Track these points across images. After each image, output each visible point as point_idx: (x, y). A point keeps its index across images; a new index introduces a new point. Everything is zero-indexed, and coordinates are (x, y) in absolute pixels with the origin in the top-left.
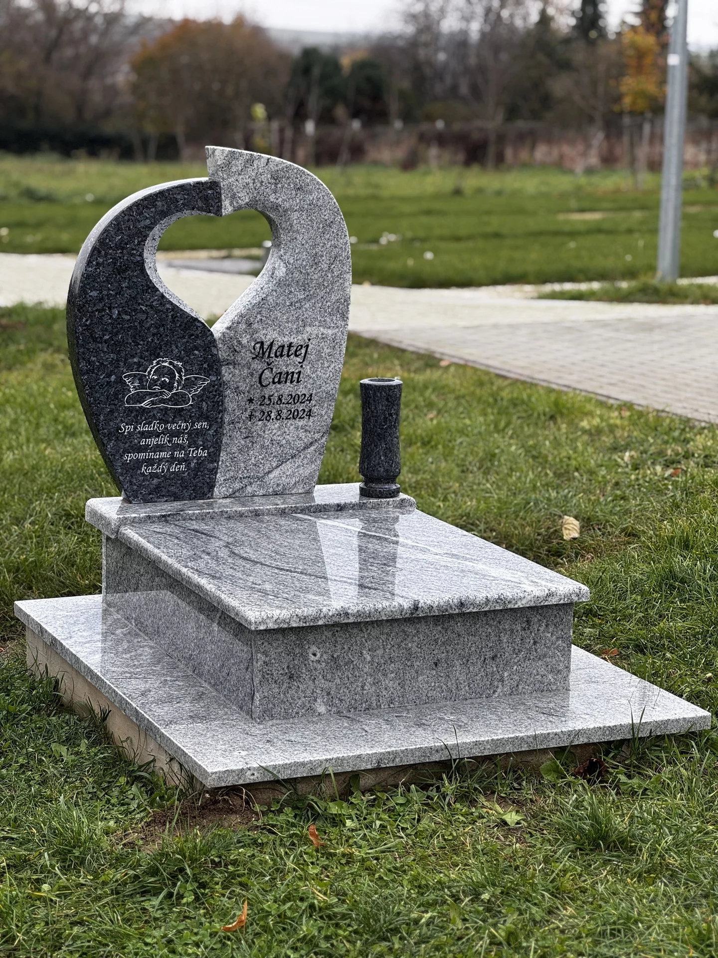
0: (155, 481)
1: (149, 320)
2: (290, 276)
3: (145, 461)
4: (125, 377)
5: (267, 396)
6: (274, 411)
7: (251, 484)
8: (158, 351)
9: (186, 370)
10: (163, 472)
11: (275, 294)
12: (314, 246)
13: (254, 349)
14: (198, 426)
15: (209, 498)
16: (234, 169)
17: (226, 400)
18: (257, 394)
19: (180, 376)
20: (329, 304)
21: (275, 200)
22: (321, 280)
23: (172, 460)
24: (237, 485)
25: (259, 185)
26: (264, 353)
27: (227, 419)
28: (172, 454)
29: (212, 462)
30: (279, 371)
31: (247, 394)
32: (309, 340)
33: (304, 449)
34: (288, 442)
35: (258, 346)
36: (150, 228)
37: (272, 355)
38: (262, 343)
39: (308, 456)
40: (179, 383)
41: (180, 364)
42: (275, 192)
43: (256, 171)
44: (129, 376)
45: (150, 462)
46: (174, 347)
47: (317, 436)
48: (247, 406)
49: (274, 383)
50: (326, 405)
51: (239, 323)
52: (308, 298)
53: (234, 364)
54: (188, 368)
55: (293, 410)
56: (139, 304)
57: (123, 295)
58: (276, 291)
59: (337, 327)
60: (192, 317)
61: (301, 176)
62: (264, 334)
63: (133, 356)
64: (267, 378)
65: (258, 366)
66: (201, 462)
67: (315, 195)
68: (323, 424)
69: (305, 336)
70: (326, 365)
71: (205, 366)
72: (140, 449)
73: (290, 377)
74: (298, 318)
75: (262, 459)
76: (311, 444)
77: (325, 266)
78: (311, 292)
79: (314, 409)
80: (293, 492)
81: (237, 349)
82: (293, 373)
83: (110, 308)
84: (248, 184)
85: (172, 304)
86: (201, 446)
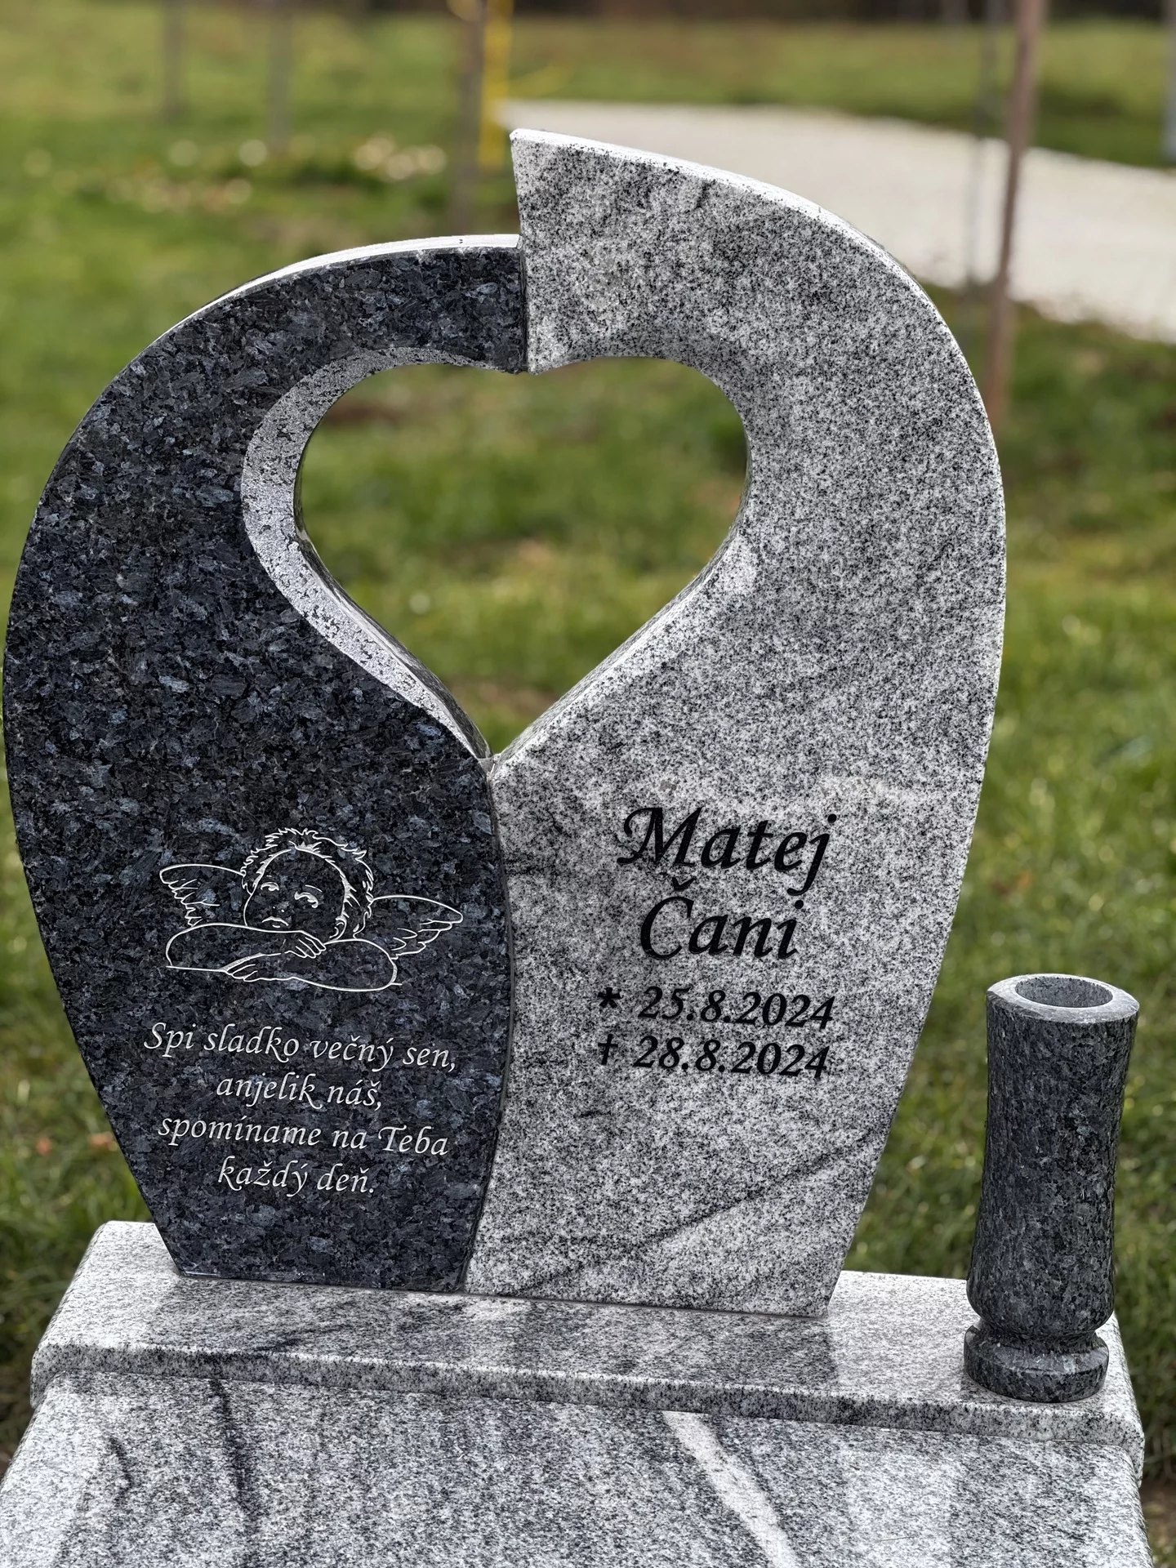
0: (266, 1214)
1: (253, 699)
2: (772, 595)
3: (233, 1147)
4: (168, 876)
5: (667, 989)
6: (690, 1039)
7: (598, 1262)
8: (284, 803)
9: (380, 877)
10: (291, 1189)
11: (710, 650)
12: (866, 500)
13: (627, 830)
14: (415, 1058)
15: (448, 1290)
16: (576, 214)
17: (520, 987)
18: (632, 978)
19: (360, 893)
20: (910, 703)
21: (724, 332)
22: (885, 620)
23: (324, 1153)
24: (550, 1261)
25: (666, 275)
26: (661, 848)
27: (521, 1047)
28: (326, 1137)
29: (463, 1176)
30: (716, 911)
31: (593, 976)
32: (832, 819)
33: (796, 1173)
34: (736, 1144)
35: (642, 821)
36: (265, 398)
37: (693, 857)
38: (657, 815)
39: (809, 1198)
40: (355, 911)
41: (359, 855)
42: (727, 304)
43: (656, 227)
44: (184, 874)
45: (248, 1154)
46: (339, 794)
47: (842, 1137)
48: (596, 1014)
49: (694, 948)
50: (881, 1041)
51: (573, 738)
52: (833, 678)
53: (554, 872)
54: (386, 869)
55: (759, 1045)
56: (221, 645)
57: (166, 611)
58: (715, 642)
59: (939, 785)
60: (406, 704)
61: (827, 254)
62: (664, 785)
63: (196, 813)
64: (669, 931)
65: (639, 887)
66: (424, 1174)
67: (877, 322)
68: (867, 1100)
69: (819, 806)
70: (890, 907)
71: (449, 868)
72: (214, 1110)
73: (753, 935)
74: (792, 743)
75: (643, 1190)
76: (822, 1161)
77: (902, 573)
78: (848, 659)
79: (839, 1051)
80: (749, 1306)
81: (566, 824)
82: (766, 924)
83: (119, 650)
84: (624, 269)
85: (336, 654)
86: (426, 1121)
